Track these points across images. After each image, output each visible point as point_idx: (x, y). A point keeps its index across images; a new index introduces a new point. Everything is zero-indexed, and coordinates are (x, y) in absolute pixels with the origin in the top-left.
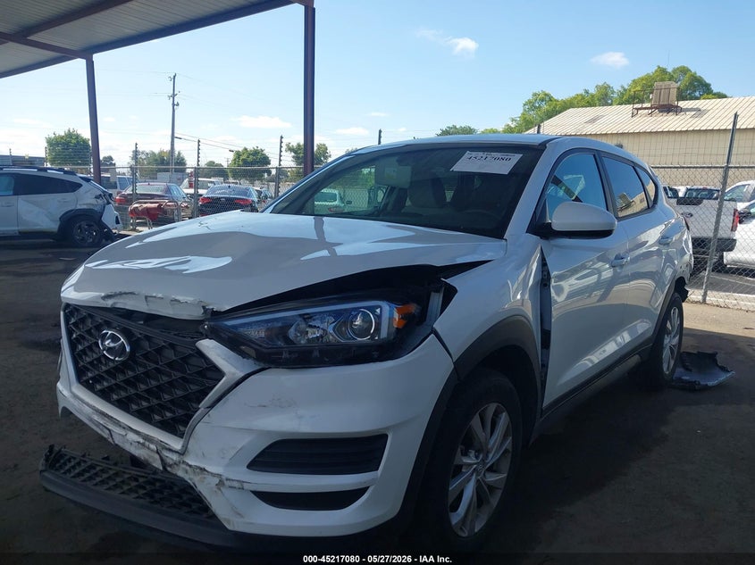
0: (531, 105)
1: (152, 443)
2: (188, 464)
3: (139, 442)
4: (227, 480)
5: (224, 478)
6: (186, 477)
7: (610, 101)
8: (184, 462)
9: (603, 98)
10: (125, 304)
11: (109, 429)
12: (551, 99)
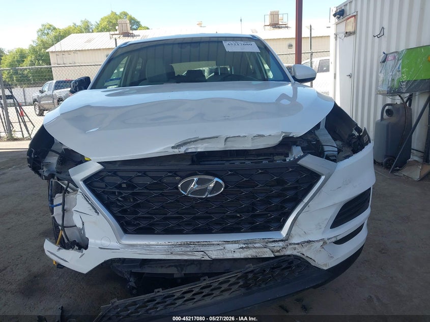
0: (42, 32)
1: (255, 243)
2: (295, 244)
3: (242, 248)
4: (328, 239)
5: (326, 239)
6: (295, 253)
7: (91, 30)
8: (290, 244)
9: (86, 28)
10: (197, 148)
11: (202, 251)
12: (54, 29)
